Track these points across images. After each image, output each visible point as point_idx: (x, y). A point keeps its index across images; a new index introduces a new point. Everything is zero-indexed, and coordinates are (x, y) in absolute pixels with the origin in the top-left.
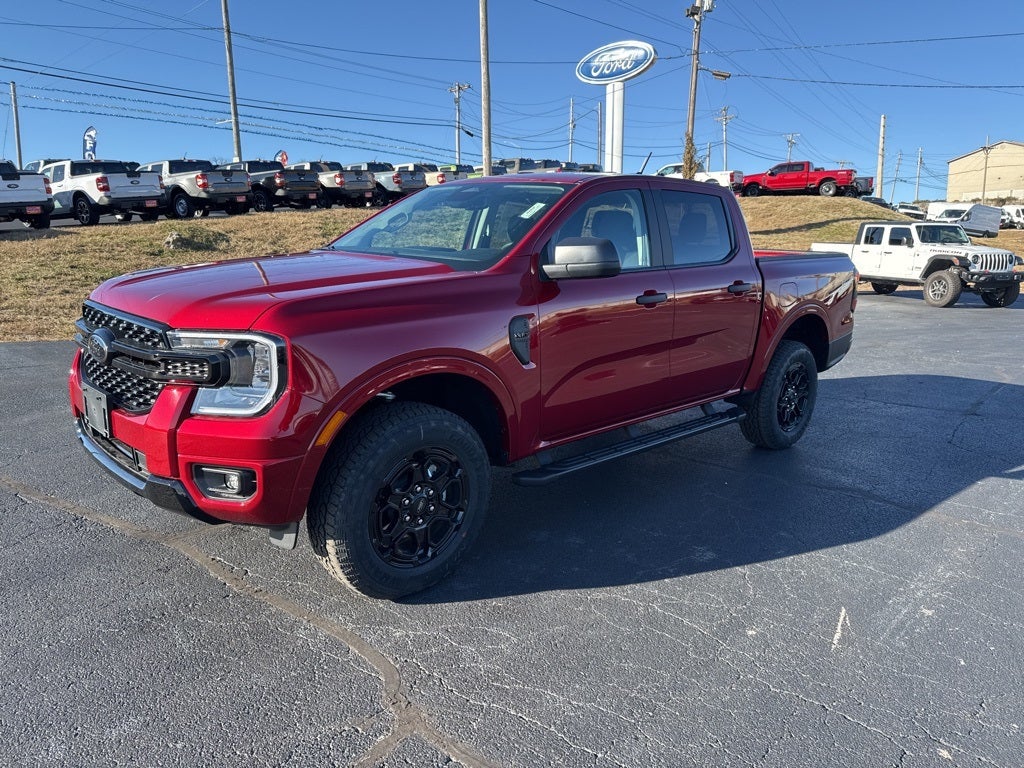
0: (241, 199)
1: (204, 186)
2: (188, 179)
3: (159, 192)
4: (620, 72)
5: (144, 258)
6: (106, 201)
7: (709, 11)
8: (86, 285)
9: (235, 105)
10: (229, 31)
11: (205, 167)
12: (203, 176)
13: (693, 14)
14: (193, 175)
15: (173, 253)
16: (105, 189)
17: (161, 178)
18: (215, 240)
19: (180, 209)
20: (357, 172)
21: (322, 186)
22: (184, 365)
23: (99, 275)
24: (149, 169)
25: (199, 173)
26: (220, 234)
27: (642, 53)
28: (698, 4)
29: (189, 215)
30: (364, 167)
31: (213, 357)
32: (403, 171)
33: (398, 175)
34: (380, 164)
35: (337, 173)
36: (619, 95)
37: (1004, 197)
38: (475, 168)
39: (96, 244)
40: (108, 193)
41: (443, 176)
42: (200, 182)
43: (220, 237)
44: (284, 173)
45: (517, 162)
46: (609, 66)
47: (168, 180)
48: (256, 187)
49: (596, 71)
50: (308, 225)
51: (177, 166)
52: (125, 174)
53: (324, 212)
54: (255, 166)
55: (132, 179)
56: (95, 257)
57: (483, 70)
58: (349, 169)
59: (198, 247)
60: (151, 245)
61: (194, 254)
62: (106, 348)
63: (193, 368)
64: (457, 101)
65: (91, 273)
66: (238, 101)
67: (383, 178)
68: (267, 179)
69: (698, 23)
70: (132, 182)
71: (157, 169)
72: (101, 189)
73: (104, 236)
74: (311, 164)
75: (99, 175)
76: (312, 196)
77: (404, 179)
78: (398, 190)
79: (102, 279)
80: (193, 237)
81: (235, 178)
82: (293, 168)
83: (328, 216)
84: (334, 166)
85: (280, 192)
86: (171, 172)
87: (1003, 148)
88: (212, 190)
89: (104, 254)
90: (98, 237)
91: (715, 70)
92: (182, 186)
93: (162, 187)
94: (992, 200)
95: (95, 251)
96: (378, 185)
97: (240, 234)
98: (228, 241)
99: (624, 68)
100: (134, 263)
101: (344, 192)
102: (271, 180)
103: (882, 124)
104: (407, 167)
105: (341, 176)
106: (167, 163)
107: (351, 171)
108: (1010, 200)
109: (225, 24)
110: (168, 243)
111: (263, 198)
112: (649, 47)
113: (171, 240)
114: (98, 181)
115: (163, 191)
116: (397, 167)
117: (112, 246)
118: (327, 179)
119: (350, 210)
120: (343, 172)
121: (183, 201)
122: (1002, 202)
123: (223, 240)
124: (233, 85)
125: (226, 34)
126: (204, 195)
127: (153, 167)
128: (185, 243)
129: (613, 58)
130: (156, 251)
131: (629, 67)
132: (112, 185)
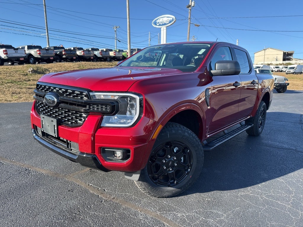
0: (52, 58)
1: (39, 54)
2: (34, 52)
3: (24, 55)
4: (165, 24)
5: (21, 76)
6: (6, 58)
7: (193, 6)
8: (2, 85)
9: (47, 30)
10: (45, 6)
11: (39, 47)
12: (39, 51)
13: (189, 7)
14: (36, 50)
15: (31, 75)
16: (6, 54)
17: (25, 51)
18: (45, 71)
19: (31, 61)
20: (88, 51)
21: (77, 55)
22: (98, 106)
23: (7, 82)
24: (21, 48)
25: (38, 49)
26: (46, 69)
27: (171, 19)
28: (190, 4)
29: (34, 63)
30: (90, 49)
31: (112, 103)
32: (102, 51)
33: (101, 52)
34: (95, 48)
35: (82, 51)
36: (165, 31)
37: (269, 63)
38: (124, 51)
39: (4, 71)
40: (7, 55)
41: (115, 53)
42: (38, 52)
43: (46, 70)
44: (65, 50)
45: (136, 49)
46: (162, 22)
47: (28, 52)
48: (56, 54)
49: (158, 23)
50: (75, 67)
51: (30, 47)
52: (13, 49)
53: (79, 63)
54: (55, 48)
55: (15, 51)
56: (5, 76)
57: (128, 20)
58: (85, 50)
59: (39, 73)
60: (24, 72)
61: (38, 75)
62: (56, 100)
63: (102, 107)
64: (115, 31)
65: (4, 81)
66: (48, 29)
67: (96, 53)
68: (60, 52)
69: (190, 10)
70: (15, 52)
71: (23, 48)
72: (5, 54)
73: (7, 69)
74: (74, 48)
75: (4, 49)
76: (75, 58)
77: (103, 53)
78: (101, 57)
79: (8, 83)
80: (38, 70)
81: (50, 51)
82: (67, 49)
83: (80, 64)
84: (80, 49)
85: (64, 57)
86: (28, 49)
87: (269, 50)
88: (41, 55)
89: (8, 75)
90: (5, 69)
91: (195, 24)
92: (32, 54)
93: (25, 53)
94: (266, 64)
95: (4, 74)
96: (95, 55)
97: (53, 69)
98: (49, 71)
99: (166, 23)
100: (18, 77)
101: (85, 57)
102: (61, 52)
103: (237, 42)
104: (103, 50)
105: (83, 52)
106: (27, 46)
107: (86, 50)
108: (271, 64)
109: (44, 4)
110: (29, 71)
111: (59, 58)
112: (174, 17)
113: (30, 70)
114: (4, 51)
115: (26, 55)
116: (100, 50)
117: (10, 72)
118: (79, 53)
119: (87, 62)
120: (84, 51)
121: (32, 59)
122: (269, 65)
123: (48, 71)
124: (47, 23)
125: (44, 7)
126: (39, 57)
127: (22, 47)
128: (35, 72)
129: (163, 20)
130: (26, 74)
131: (168, 23)
132: (8, 52)
